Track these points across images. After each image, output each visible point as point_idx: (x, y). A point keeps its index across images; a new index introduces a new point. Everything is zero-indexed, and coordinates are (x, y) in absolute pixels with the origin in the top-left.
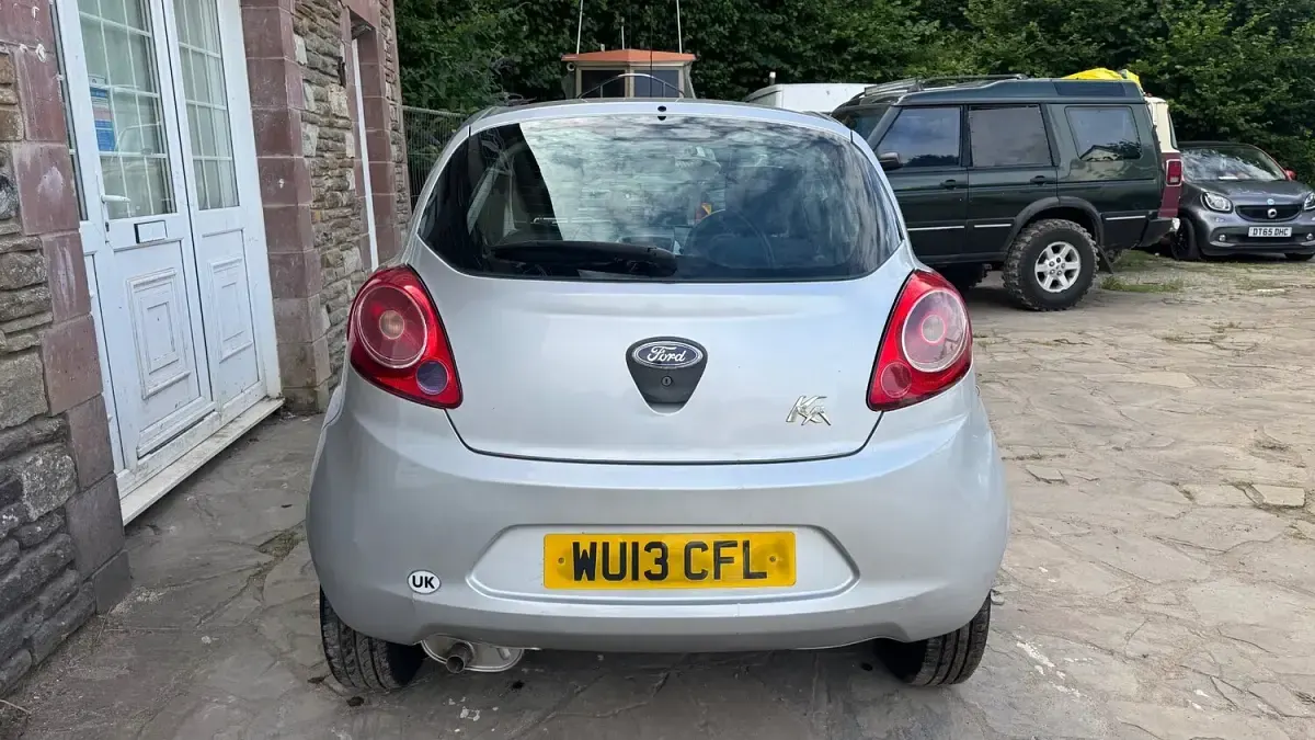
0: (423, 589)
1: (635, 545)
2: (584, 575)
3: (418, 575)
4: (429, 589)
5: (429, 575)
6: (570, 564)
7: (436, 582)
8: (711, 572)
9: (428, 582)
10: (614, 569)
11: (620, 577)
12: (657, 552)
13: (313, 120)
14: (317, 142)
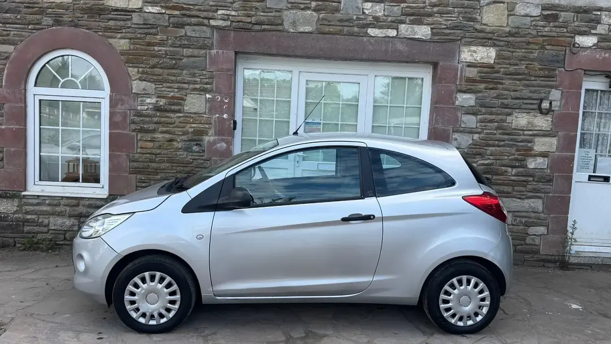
13: (471, 132)
14: (471, 142)
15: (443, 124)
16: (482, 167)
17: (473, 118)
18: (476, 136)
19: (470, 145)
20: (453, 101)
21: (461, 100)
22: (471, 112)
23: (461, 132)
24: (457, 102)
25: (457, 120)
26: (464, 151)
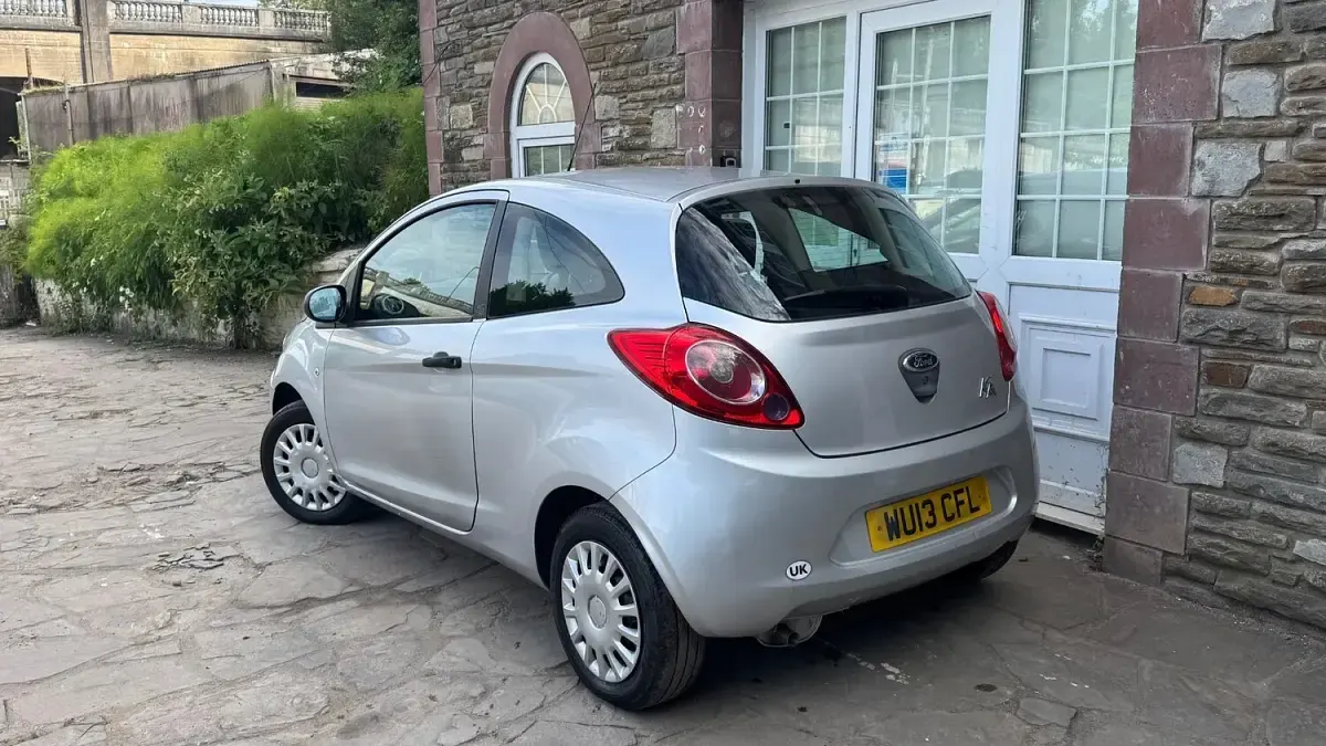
0: (799, 576)
1: (917, 505)
2: (894, 536)
3: (793, 566)
4: (804, 575)
5: (802, 563)
6: (885, 532)
7: (808, 568)
8: (956, 515)
9: (802, 569)
10: (910, 527)
11: (913, 531)
12: (928, 507)
13: (1258, 133)
14: (1256, 171)
15: (1162, 115)
16: (1298, 266)
17: (1264, 78)
18: (1276, 149)
19: (1251, 183)
20: (1193, 29)
21: (1220, 17)
22: (1254, 59)
23: (1219, 136)
24: (1207, 27)
25: (1207, 94)
26: (1230, 207)
